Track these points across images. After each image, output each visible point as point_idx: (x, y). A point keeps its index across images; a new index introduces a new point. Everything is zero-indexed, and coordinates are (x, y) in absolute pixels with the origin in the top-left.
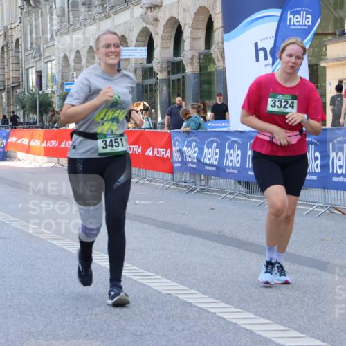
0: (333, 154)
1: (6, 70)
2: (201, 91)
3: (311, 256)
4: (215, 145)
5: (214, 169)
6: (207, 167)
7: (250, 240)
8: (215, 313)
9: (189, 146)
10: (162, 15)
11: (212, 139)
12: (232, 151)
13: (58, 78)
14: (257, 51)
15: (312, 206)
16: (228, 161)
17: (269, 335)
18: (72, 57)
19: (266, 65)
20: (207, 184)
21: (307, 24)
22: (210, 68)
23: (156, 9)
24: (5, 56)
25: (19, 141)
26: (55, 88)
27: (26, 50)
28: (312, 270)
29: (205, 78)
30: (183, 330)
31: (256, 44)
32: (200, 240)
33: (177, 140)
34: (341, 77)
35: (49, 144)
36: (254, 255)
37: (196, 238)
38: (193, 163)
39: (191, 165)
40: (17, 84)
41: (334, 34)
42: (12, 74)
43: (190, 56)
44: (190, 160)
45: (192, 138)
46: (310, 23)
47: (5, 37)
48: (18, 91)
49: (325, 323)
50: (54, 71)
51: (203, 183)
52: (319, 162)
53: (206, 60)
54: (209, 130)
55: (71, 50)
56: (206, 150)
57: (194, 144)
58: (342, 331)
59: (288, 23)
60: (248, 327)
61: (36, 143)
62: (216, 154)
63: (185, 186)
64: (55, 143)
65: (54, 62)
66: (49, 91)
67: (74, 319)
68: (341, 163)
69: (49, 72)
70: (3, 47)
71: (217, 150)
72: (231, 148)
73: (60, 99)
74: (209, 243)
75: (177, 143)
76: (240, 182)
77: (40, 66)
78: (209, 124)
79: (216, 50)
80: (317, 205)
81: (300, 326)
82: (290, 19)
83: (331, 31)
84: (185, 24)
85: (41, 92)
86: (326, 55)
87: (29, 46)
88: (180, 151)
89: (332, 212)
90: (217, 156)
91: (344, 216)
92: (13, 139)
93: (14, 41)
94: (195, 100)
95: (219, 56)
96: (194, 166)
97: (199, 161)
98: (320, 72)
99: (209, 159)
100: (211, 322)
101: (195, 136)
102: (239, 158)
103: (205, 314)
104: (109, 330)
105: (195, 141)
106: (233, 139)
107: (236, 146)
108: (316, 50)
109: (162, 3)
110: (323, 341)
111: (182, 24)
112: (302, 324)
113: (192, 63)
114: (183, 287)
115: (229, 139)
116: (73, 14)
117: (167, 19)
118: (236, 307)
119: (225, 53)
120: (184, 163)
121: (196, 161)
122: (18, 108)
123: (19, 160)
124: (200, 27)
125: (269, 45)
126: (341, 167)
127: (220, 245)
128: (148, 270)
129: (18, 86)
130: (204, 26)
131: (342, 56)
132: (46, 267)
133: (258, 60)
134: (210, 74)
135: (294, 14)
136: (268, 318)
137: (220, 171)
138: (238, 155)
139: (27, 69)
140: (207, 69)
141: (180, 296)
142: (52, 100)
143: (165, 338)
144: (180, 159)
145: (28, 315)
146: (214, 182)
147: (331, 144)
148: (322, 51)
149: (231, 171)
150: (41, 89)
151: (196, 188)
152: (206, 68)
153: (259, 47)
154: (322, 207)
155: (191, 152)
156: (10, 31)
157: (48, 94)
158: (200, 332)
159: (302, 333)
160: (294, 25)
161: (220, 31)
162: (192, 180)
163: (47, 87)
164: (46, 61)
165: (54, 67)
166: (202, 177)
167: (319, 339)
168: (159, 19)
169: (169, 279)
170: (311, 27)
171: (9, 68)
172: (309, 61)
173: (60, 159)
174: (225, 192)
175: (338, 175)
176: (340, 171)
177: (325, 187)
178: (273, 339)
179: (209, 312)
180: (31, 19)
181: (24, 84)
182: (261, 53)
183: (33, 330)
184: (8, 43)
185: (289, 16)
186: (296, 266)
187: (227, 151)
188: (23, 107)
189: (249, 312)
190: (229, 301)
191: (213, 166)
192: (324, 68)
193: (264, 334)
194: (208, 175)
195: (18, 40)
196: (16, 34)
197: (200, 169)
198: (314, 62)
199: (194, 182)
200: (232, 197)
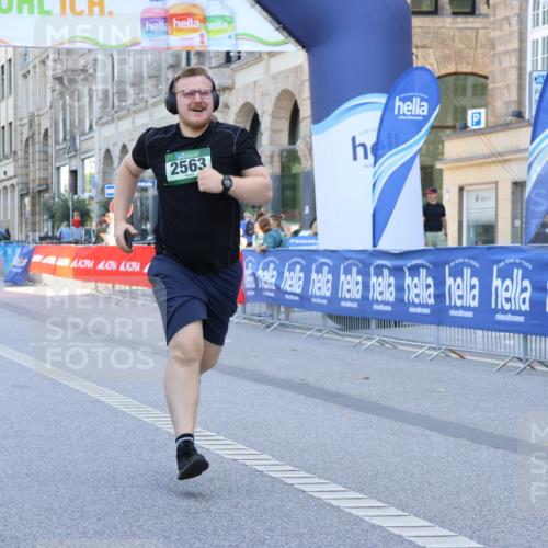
0: (449, 281)
1: (31, 168)
2: (283, 198)
3: (419, 412)
4: (298, 267)
5: (297, 298)
6: (287, 297)
7: (341, 391)
8: (292, 485)
9: (265, 268)
10: (234, 100)
11: (295, 259)
12: (320, 276)
13: (98, 179)
14: (355, 147)
15: (421, 347)
16: (315, 289)
17: (361, 513)
18: (116, 153)
19: (366, 166)
20: (287, 318)
21: (422, 114)
22: (296, 169)
23: (227, 92)
24: (30, 151)
25: (45, 261)
26: (93, 193)
27: (57, 143)
28: (420, 430)
29: (288, 181)
30: (250, 506)
31: (354, 139)
32: (278, 390)
33: (250, 261)
34: (462, 183)
35: (80, 264)
36: (346, 410)
37: (272, 388)
38: (270, 290)
39: (268, 293)
40: (44, 187)
41: (453, 128)
42: (39, 174)
43: (269, 153)
44: (266, 287)
45: (269, 259)
46: (426, 113)
47: (31, 125)
48: (46, 195)
49: (434, 498)
50: (93, 171)
51: (282, 316)
52: (431, 291)
53: (290, 158)
54: (291, 248)
55: (115, 144)
56: (286, 274)
57: (272, 266)
58: (455, 508)
59: (396, 112)
60: (334, 503)
61: (64, 262)
62: (300, 279)
63: (260, 321)
64: (89, 264)
65: (93, 159)
66: (86, 196)
67: (110, 491)
68: (460, 292)
69: (87, 172)
70: (27, 140)
71: (302, 275)
72: (319, 271)
73: (100, 207)
74: (289, 394)
75: (250, 265)
76: (330, 316)
77: (75, 164)
78: (292, 241)
79: (302, 146)
80: (428, 346)
81: (401, 501)
82: (399, 107)
83: (450, 123)
84: (264, 112)
85: (75, 197)
86: (443, 154)
87: (61, 137)
88: (254, 275)
89: (447, 356)
90: (301, 282)
91: (462, 361)
92: (37, 258)
93: (42, 131)
94: (274, 209)
95: (307, 153)
96: (272, 294)
97: (278, 288)
98: (435, 176)
99: (291, 286)
100: (287, 497)
101: (274, 255)
102: (329, 285)
103: (281, 486)
104: (153, 506)
105: (273, 262)
106: (323, 260)
107: (326, 269)
108: (431, 147)
109: (233, 84)
110: (430, 521)
111: (259, 112)
112: (404, 499)
113: (272, 162)
114: (252, 451)
115: (316, 260)
116: (119, 98)
117: (240, 104)
118: (319, 477)
119: (314, 149)
120: (258, 290)
121: (274, 288)
122: (45, 217)
123: (45, 285)
124: (281, 115)
125: (370, 140)
126: (460, 297)
127: (302, 397)
128: (208, 429)
129: (47, 190)
130: (287, 115)
131: (464, 156)
132: (76, 424)
133: (355, 158)
134: (295, 176)
135: (404, 100)
136: (361, 491)
137: (305, 301)
138: (328, 281)
139: (58, 168)
140: (290, 170)
141: (248, 463)
142: (90, 207)
143: (227, 517)
144: (254, 286)
145: (50, 486)
146: (297, 314)
147: (447, 268)
148: (438, 149)
149: (318, 301)
150: (75, 193)
151: (273, 324)
152: (289, 168)
153: (357, 143)
154: (434, 349)
155: (268, 277)
156: (37, 119)
157: (84, 201)
158: (272, 509)
159: (403, 510)
160: (404, 115)
161: (309, 120)
162: (269, 313)
163: (84, 191)
164: (83, 157)
165: (94, 166)
166: (282, 309)
167: (425, 518)
168: (231, 105)
169: (235, 440)
170: (426, 118)
171: (34, 166)
172: (421, 161)
173: (99, 284)
174: (310, 329)
175: (457, 308)
176: (459, 303)
177: (440, 323)
178: (367, 519)
179: (285, 484)
180: (64, 103)
181: (54, 187)
182: (360, 151)
183: (56, 505)
184: (33, 134)
185: (398, 103)
186: (400, 424)
187: (314, 276)
188: (52, 217)
189: (335, 482)
190: (311, 470)
191: (295, 294)
192: (441, 170)
193: (354, 512)
194: (290, 306)
195: (47, 131)
196: (46, 123)
197: (278, 299)
198: (428, 162)
199: (271, 315)
200: (319, 334)
